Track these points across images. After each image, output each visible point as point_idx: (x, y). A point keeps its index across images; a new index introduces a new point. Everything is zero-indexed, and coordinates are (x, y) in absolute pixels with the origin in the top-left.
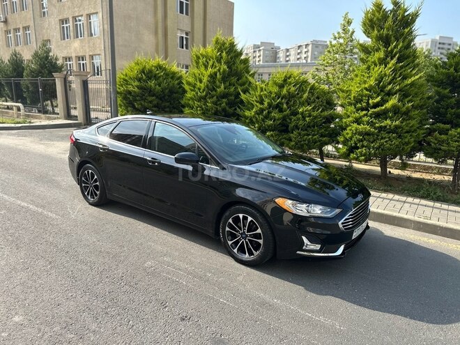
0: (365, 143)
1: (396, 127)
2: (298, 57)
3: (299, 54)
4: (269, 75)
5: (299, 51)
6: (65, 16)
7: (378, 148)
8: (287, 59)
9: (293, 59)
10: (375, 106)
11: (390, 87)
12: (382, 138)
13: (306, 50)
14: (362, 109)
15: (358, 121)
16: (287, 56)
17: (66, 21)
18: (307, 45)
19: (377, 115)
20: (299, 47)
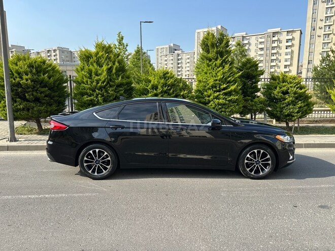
0: (223, 109)
1: (237, 99)
5: (49, 54)
7: (230, 112)
10: (224, 89)
11: (230, 79)
12: (231, 106)
13: (54, 54)
14: (217, 91)
15: (217, 98)
18: (55, 51)
19: (226, 94)
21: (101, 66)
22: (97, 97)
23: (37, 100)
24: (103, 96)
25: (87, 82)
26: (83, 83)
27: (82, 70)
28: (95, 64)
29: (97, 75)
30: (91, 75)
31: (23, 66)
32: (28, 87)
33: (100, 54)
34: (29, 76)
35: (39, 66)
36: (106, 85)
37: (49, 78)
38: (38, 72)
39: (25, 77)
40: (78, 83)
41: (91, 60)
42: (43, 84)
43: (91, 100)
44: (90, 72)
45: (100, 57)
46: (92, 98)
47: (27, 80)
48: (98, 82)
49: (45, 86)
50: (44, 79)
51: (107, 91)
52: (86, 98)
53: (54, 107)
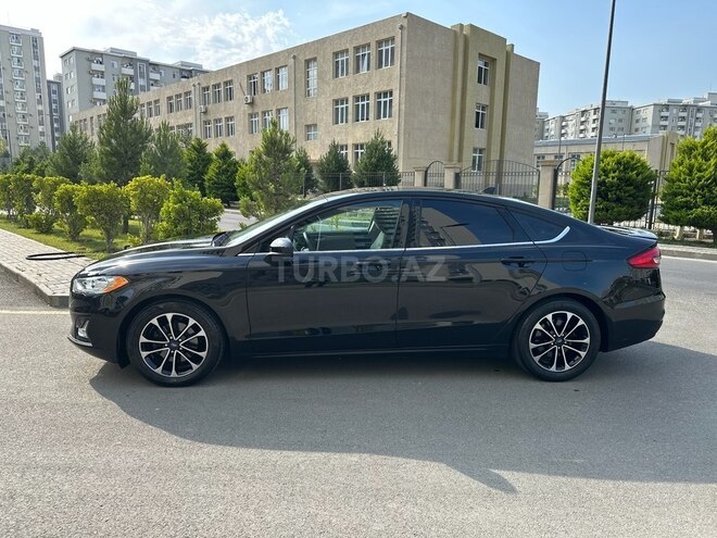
2: (582, 127)
3: (582, 123)
4: (539, 158)
5: (583, 119)
6: (343, 96)
8: (563, 131)
9: (571, 133)
16: (563, 127)
17: (344, 100)
20: (583, 112)
21: (707, 160)
22: (695, 198)
23: (618, 200)
24: (703, 196)
25: (685, 180)
26: (680, 181)
27: (681, 164)
28: (699, 158)
29: (700, 171)
30: (691, 171)
31: (610, 162)
32: (612, 185)
33: (709, 144)
34: (617, 174)
35: (628, 162)
36: (711, 183)
37: (638, 175)
38: (625, 169)
39: (612, 175)
40: (671, 181)
41: (695, 153)
42: (629, 182)
43: (686, 202)
44: (691, 169)
45: (708, 149)
46: (689, 198)
47: (613, 178)
48: (699, 179)
49: (631, 185)
50: (630, 177)
51: (710, 191)
52: (679, 199)
53: (636, 209)
